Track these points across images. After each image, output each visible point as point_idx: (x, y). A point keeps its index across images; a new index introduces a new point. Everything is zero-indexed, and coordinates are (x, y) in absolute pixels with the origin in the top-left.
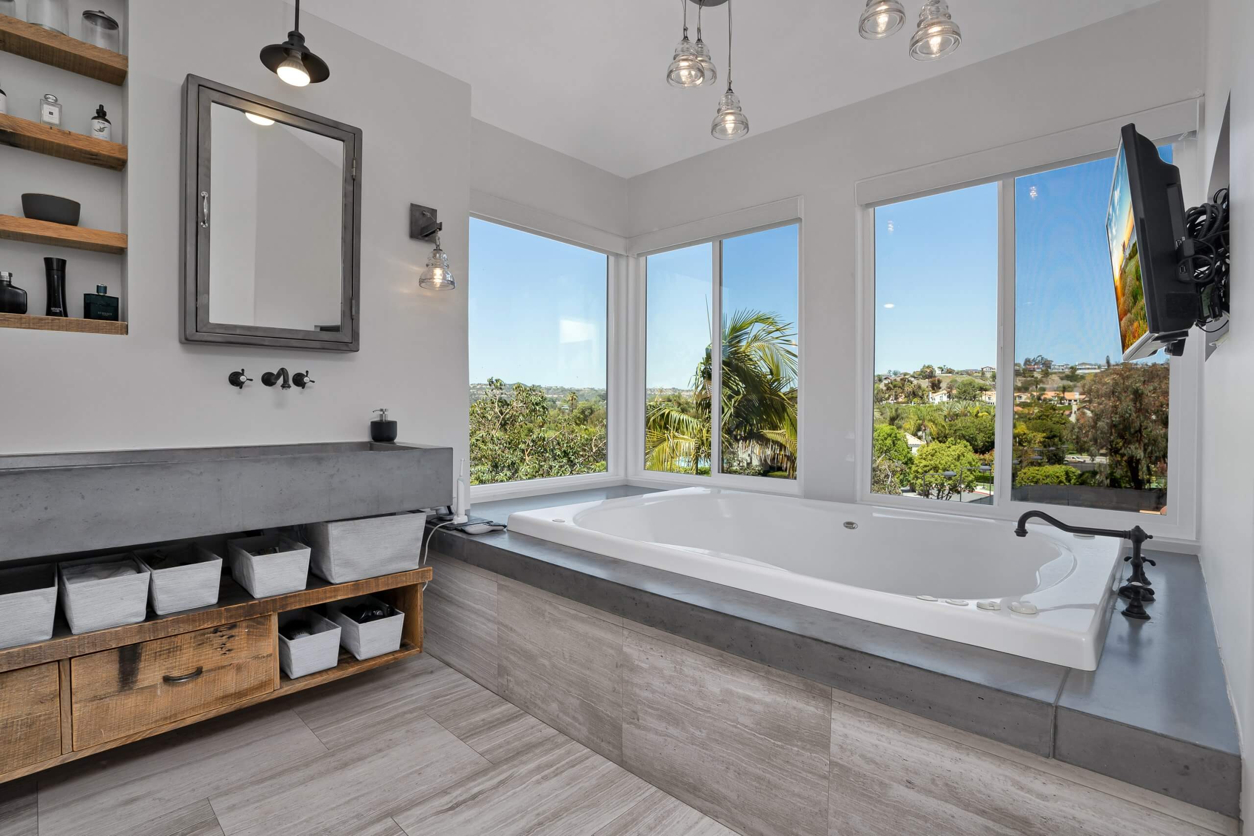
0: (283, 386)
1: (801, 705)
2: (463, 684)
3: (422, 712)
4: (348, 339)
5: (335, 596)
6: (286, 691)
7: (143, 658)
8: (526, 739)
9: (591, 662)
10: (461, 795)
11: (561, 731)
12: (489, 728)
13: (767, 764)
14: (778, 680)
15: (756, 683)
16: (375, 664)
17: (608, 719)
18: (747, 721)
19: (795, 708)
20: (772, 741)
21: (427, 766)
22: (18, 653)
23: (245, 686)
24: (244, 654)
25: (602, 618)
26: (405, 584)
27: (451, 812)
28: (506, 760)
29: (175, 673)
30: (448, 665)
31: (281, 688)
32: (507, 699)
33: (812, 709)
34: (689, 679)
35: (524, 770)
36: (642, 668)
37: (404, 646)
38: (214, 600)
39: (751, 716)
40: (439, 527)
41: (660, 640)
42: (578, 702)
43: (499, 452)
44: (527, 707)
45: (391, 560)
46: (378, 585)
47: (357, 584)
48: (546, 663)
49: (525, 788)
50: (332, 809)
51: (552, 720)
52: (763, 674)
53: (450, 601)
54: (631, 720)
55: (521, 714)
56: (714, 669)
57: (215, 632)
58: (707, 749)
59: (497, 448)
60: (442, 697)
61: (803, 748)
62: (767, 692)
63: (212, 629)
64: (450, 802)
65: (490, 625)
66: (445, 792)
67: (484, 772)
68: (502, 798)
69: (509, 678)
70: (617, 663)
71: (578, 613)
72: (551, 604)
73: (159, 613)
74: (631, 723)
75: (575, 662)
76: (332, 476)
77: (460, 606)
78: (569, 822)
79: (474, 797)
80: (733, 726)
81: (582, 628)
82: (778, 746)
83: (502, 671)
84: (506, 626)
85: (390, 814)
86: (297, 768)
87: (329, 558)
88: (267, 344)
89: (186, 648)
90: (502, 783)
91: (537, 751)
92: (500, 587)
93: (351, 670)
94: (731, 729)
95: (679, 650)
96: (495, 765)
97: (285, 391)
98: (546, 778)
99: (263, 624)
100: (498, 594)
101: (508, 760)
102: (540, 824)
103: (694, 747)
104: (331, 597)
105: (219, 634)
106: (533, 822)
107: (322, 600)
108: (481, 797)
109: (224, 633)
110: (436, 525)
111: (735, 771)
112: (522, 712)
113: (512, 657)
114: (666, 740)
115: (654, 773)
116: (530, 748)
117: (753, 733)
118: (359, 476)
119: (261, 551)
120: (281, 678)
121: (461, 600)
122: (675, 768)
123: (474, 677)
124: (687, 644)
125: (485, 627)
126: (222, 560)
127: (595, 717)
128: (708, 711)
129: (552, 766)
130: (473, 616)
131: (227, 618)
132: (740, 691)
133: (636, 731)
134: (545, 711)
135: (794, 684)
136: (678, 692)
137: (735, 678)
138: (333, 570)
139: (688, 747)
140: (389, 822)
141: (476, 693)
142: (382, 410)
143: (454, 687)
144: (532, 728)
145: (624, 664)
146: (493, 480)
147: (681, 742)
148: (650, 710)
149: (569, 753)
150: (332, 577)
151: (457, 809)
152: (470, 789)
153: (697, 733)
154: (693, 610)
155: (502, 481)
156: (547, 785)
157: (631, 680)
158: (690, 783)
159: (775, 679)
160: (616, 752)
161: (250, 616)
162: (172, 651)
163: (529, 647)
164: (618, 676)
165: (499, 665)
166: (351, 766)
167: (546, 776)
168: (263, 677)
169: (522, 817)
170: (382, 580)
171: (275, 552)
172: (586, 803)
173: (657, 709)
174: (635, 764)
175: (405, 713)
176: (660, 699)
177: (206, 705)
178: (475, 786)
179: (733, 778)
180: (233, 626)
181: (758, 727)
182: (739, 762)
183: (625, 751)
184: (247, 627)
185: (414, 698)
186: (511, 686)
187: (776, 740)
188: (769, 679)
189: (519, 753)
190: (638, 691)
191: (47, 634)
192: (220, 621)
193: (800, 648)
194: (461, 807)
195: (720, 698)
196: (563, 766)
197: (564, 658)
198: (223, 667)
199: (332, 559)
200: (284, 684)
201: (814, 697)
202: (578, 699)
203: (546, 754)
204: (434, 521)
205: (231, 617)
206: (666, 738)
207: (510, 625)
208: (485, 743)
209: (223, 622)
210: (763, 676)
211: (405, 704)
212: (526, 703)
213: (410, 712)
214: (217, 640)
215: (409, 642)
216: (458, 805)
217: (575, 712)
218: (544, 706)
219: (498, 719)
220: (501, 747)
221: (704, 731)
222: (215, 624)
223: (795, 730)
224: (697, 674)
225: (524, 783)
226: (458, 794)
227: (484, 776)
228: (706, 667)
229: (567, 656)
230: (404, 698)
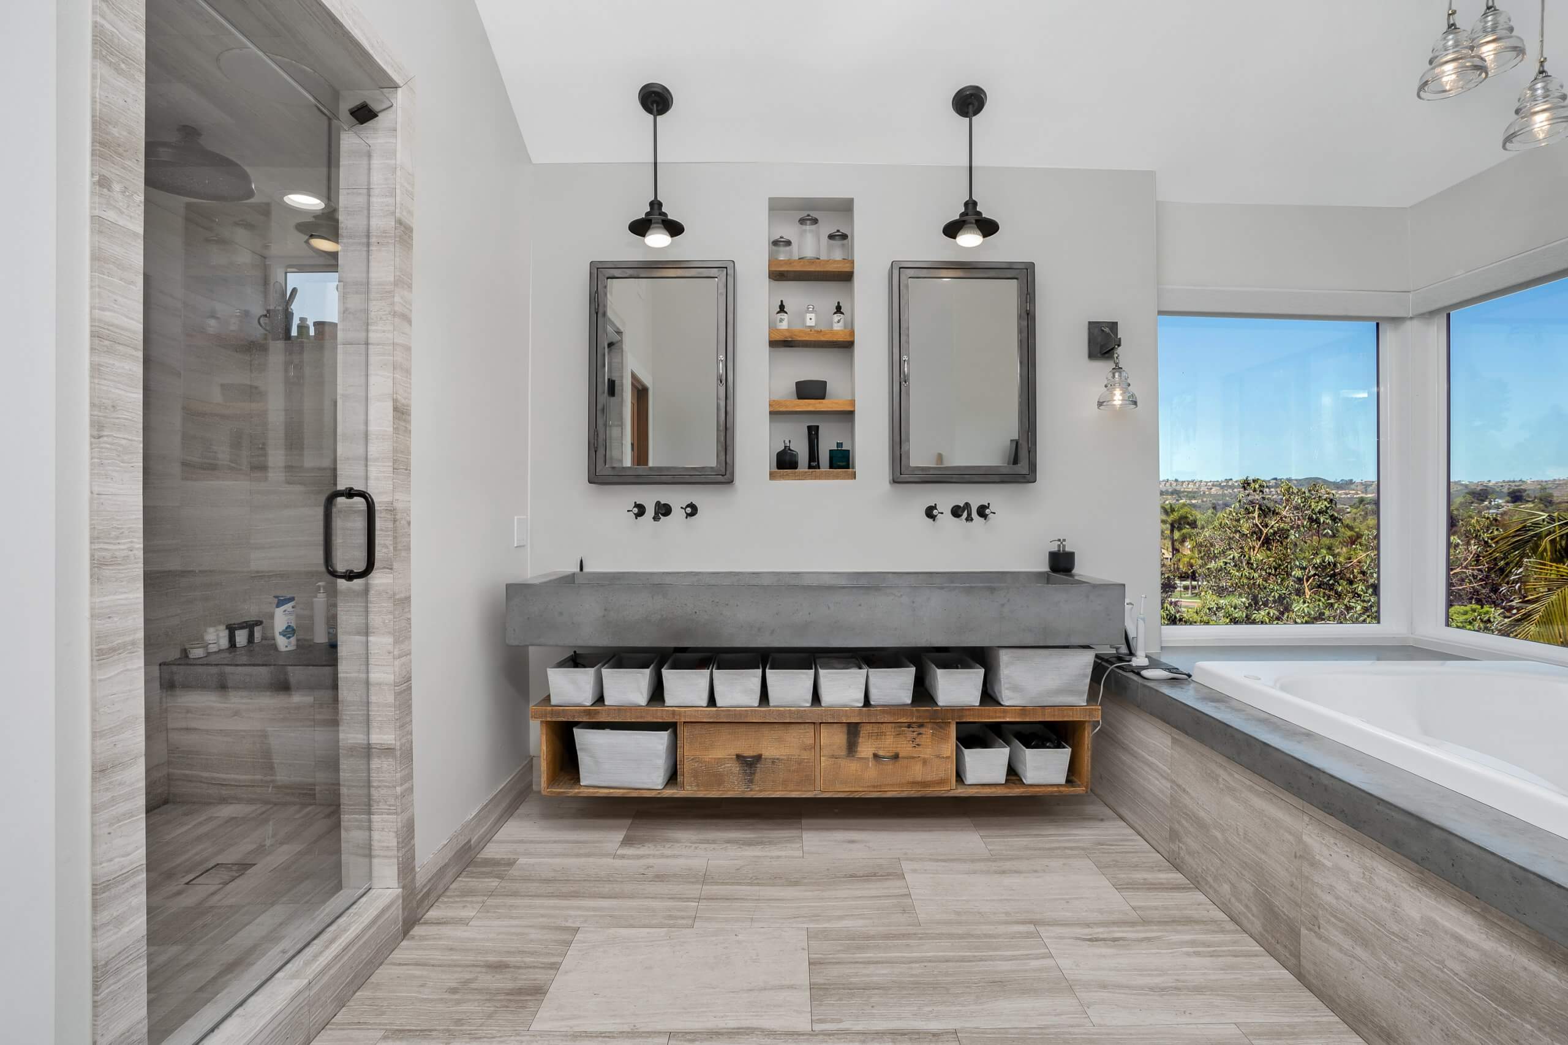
0: (967, 519)
1: (1534, 967)
2: (1132, 840)
3: (1083, 852)
4: (1025, 471)
5: (1004, 717)
6: (960, 793)
7: (861, 735)
8: (1188, 912)
9: (1267, 845)
10: (1102, 933)
11: (1232, 919)
12: (1149, 889)
13: (1486, 1035)
14: (1499, 923)
15: (1469, 920)
16: (1039, 792)
17: (1285, 917)
18: (1458, 967)
19: (1525, 969)
20: (1494, 1005)
21: (1077, 899)
22: (795, 711)
23: (929, 778)
24: (929, 751)
25: (1281, 796)
26: (1071, 719)
27: (1088, 942)
28: (1159, 922)
29: (881, 753)
30: (1122, 818)
31: (956, 789)
32: (1178, 868)
33: (1552, 977)
34: (1380, 892)
35: (1176, 938)
36: (1323, 865)
37: (1069, 781)
38: (909, 701)
39: (1462, 961)
40: (1116, 667)
41: (1345, 835)
42: (1252, 888)
43: (1260, 581)
44: (1198, 882)
45: (1059, 692)
46: (1045, 715)
47: (1024, 710)
48: (1218, 835)
49: (1171, 953)
50: (987, 900)
51: (1223, 903)
52: (1478, 910)
53: (1126, 749)
54: (1311, 926)
55: (1190, 888)
56: (1412, 887)
57: (909, 727)
58: (1404, 989)
59: (1256, 575)
60: (1107, 845)
61: (1540, 1029)
62: (1484, 936)
63: (906, 724)
64: (1091, 935)
65: (1164, 781)
66: (1088, 925)
67: (1133, 924)
68: (1144, 952)
69: (1181, 845)
70: (1295, 853)
71: (1254, 785)
72: (1225, 769)
73: (872, 703)
74: (1311, 930)
75: (1249, 841)
76: (1003, 605)
77: (1134, 755)
78: (1211, 1001)
79: (1115, 940)
80: (1438, 968)
81: (1259, 803)
82: (1502, 1014)
83: (1174, 836)
84: (1179, 786)
85: (1035, 923)
86: (964, 861)
87: (1001, 681)
88: (954, 480)
89: (889, 735)
90: (1148, 939)
91: (1197, 927)
92: (1175, 741)
93: (1016, 791)
94: (1435, 971)
95: (1368, 852)
96: (1145, 922)
97: (969, 524)
98: (1198, 954)
99: (944, 730)
100: (1172, 749)
101: (1159, 923)
102: (1177, 988)
103: (1388, 981)
104: (1000, 717)
105: (911, 729)
106: (1170, 985)
107: (992, 718)
108: (1121, 942)
109: (915, 729)
110: (1112, 663)
111: (1442, 1030)
112: (1192, 886)
113: (1184, 822)
114: (1352, 962)
115: (1338, 1000)
116: (1189, 921)
117: (1466, 985)
118: (1028, 606)
119: (945, 665)
120: (957, 781)
121: (1136, 749)
122: (1363, 1002)
123: (1146, 836)
124: (1379, 848)
125: (1158, 782)
126: (915, 668)
127: (1270, 912)
128: (1405, 940)
129: (1209, 946)
130: (1146, 768)
131: (917, 718)
132: (1448, 925)
133: (1316, 941)
134: (1216, 891)
135: (1523, 936)
136: (1367, 905)
137: (1440, 906)
138: (1003, 692)
139: (1379, 979)
140: (1032, 928)
141: (1144, 852)
142: (1059, 540)
143: (1122, 840)
144: (1199, 905)
145: (1303, 855)
146: (1249, 620)
147: (1371, 970)
148: (1333, 920)
149: (1235, 942)
150: (1002, 698)
151: (1095, 943)
152: (1114, 932)
153: (1391, 964)
154: (1379, 804)
155: (1262, 623)
156: (1196, 961)
157: (1311, 877)
158: (1383, 1027)
159: (1495, 920)
160: (1293, 961)
161: (933, 719)
162: (880, 735)
163: (1202, 814)
164: (1297, 869)
165: (1171, 829)
166: (1008, 875)
167: (1199, 952)
168: (942, 775)
169: (1160, 975)
170: (1048, 711)
171: (957, 668)
172: (1238, 994)
173: (1341, 921)
174: (1314, 982)
175: (1066, 848)
176: (1345, 908)
177: (900, 785)
178: (1119, 932)
179: (1439, 1037)
180: (921, 725)
181: (1473, 979)
182: (1448, 1020)
183: (1304, 962)
184: (932, 729)
185: (1077, 838)
186: (1182, 854)
187: (1498, 1006)
188: (1485, 918)
189: (1174, 921)
190: (1319, 892)
191: (808, 702)
192: (912, 719)
193: (1521, 884)
194: (1100, 943)
195: (1421, 927)
196: (1224, 951)
197: (1238, 834)
198: (914, 758)
199: (1002, 682)
200: (959, 787)
201: (1555, 962)
202: (1252, 885)
203: (1205, 934)
204: (1113, 660)
205: (920, 717)
206: (1352, 959)
207: (1184, 786)
208: (1141, 899)
209: (914, 720)
210: (1479, 913)
211: (1069, 841)
212: (1197, 877)
213: (1071, 848)
214: (910, 734)
215: (1076, 780)
216: (1097, 940)
217: (1249, 900)
218: (1216, 886)
219: (1162, 884)
220: (1156, 909)
221: (1399, 964)
222: (908, 720)
223: (1527, 1000)
224: (1391, 888)
225: (1172, 949)
226: (1099, 932)
227: (1131, 927)
228: (1402, 882)
229: (1241, 832)
230: (1069, 835)
